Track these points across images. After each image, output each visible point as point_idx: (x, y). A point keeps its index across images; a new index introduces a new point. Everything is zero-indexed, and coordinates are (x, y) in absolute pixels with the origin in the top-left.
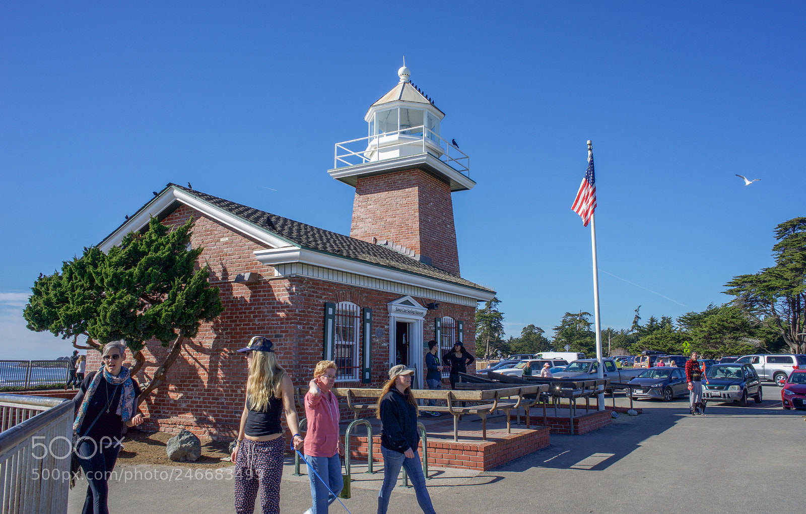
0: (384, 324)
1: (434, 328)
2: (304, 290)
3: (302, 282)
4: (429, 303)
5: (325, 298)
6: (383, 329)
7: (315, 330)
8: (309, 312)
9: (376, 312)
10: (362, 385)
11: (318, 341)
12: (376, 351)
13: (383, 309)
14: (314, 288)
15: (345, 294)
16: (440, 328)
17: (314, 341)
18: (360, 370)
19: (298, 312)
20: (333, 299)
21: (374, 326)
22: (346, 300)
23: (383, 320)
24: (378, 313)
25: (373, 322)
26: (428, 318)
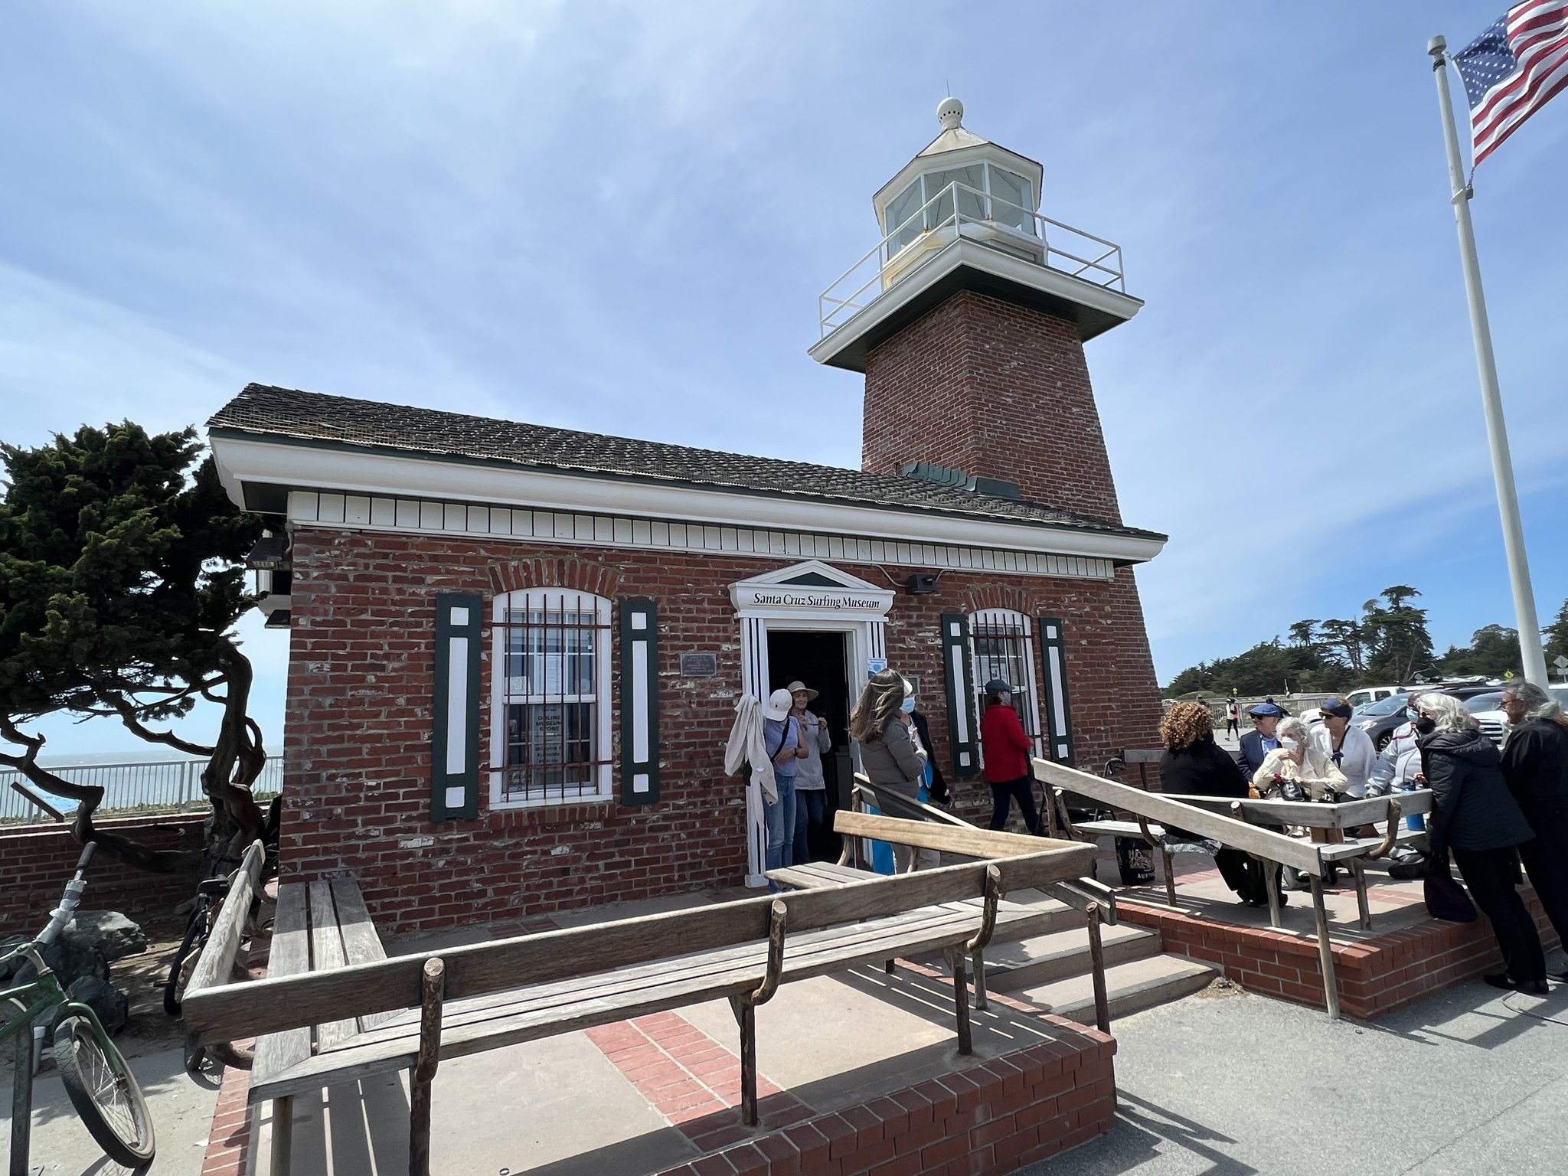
0: (717, 639)
1: (939, 641)
2: (337, 565)
3: (330, 542)
4: (905, 576)
5: (438, 583)
6: (713, 655)
7: (394, 670)
8: (366, 623)
9: (679, 611)
10: (620, 811)
11: (409, 701)
12: (686, 715)
13: (711, 601)
14: (386, 556)
15: (533, 569)
16: (962, 641)
17: (390, 702)
18: (614, 770)
19: (309, 627)
20: (475, 583)
21: (673, 648)
22: (540, 585)
23: (710, 629)
24: (690, 611)
25: (665, 637)
26: (910, 617)
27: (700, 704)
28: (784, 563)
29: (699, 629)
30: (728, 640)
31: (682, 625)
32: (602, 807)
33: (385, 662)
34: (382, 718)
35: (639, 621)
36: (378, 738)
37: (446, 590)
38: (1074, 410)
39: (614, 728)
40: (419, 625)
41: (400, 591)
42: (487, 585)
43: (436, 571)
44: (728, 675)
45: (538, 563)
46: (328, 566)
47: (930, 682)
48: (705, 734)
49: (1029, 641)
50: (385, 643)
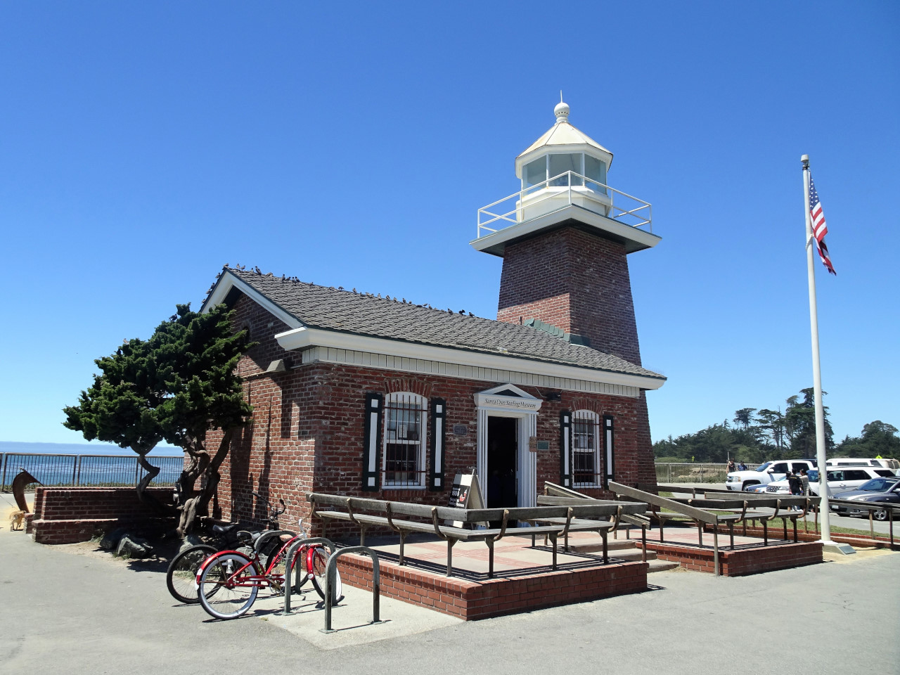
0: (468, 419)
1: (559, 425)
4: (546, 392)
5: (367, 388)
6: (466, 425)
7: (351, 425)
9: (453, 405)
10: (429, 494)
11: (355, 439)
12: (455, 453)
13: (467, 401)
15: (400, 383)
16: (569, 425)
17: (349, 439)
18: (427, 475)
21: (451, 422)
22: (402, 391)
24: (458, 405)
25: (448, 417)
26: (547, 412)
27: (460, 448)
28: (496, 385)
29: (462, 414)
30: (472, 419)
31: (455, 411)
32: (423, 491)
33: (348, 422)
34: (346, 446)
35: (439, 409)
36: (345, 454)
37: (370, 391)
38: (621, 296)
39: (427, 457)
40: (360, 406)
41: (353, 391)
42: (385, 390)
43: (366, 383)
44: (471, 436)
45: (402, 381)
47: (554, 445)
48: (461, 462)
49: (598, 426)
50: (348, 413)
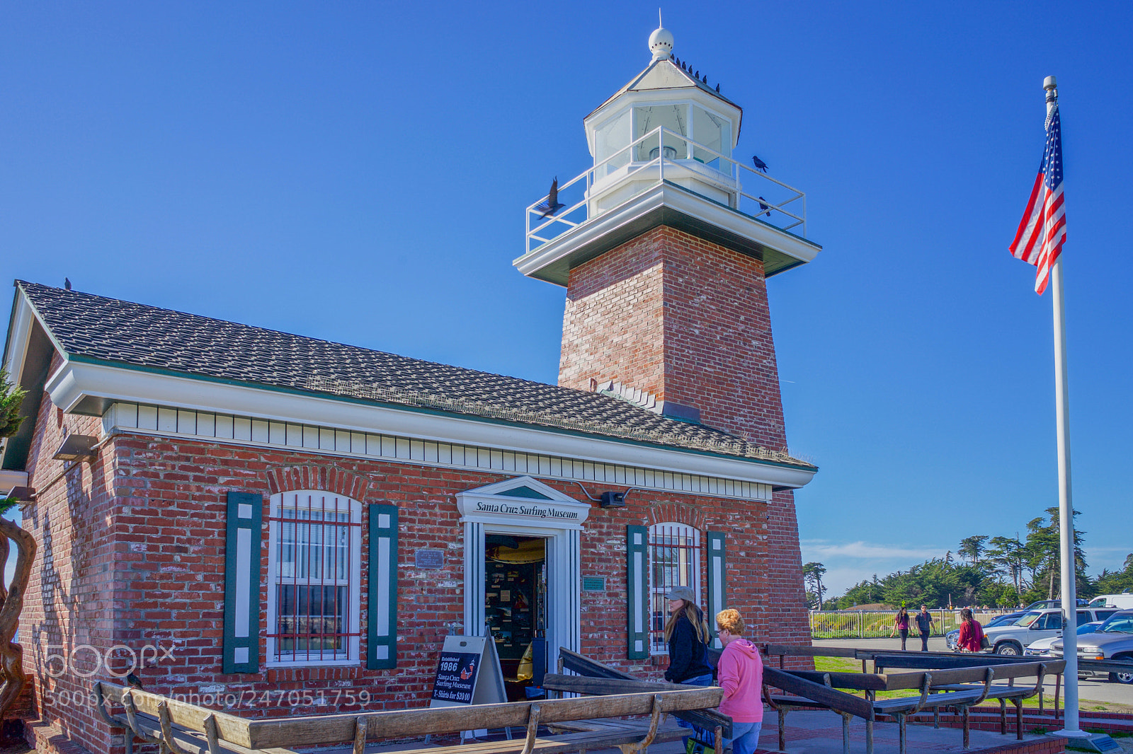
0: (445, 538)
1: (624, 548)
2: (152, 464)
3: (145, 446)
4: (600, 492)
5: (227, 483)
6: (442, 551)
7: (194, 552)
8: (172, 513)
9: (415, 513)
10: (365, 674)
11: (206, 578)
12: (418, 599)
13: (442, 507)
14: (188, 459)
15: (301, 475)
16: (643, 548)
17: (191, 578)
18: (361, 641)
19: (130, 514)
20: (256, 485)
21: (410, 544)
22: (307, 488)
23: (440, 530)
24: (424, 514)
25: (404, 535)
26: (602, 527)
27: (430, 591)
28: (501, 478)
29: (431, 530)
30: (453, 539)
31: (417, 526)
32: (352, 669)
33: (187, 545)
34: (186, 590)
35: (384, 521)
36: (183, 606)
37: (234, 489)
38: (754, 343)
39: (362, 607)
40: (213, 516)
41: (199, 489)
42: (265, 486)
43: (226, 473)
44: (453, 569)
45: (305, 469)
46: (144, 465)
47: (614, 582)
48: (433, 616)
49: (697, 551)
50: (187, 530)
